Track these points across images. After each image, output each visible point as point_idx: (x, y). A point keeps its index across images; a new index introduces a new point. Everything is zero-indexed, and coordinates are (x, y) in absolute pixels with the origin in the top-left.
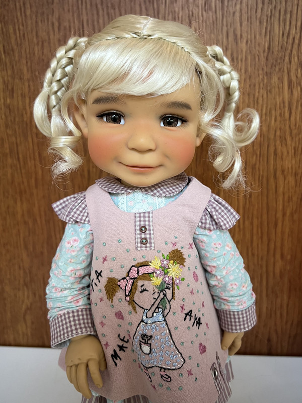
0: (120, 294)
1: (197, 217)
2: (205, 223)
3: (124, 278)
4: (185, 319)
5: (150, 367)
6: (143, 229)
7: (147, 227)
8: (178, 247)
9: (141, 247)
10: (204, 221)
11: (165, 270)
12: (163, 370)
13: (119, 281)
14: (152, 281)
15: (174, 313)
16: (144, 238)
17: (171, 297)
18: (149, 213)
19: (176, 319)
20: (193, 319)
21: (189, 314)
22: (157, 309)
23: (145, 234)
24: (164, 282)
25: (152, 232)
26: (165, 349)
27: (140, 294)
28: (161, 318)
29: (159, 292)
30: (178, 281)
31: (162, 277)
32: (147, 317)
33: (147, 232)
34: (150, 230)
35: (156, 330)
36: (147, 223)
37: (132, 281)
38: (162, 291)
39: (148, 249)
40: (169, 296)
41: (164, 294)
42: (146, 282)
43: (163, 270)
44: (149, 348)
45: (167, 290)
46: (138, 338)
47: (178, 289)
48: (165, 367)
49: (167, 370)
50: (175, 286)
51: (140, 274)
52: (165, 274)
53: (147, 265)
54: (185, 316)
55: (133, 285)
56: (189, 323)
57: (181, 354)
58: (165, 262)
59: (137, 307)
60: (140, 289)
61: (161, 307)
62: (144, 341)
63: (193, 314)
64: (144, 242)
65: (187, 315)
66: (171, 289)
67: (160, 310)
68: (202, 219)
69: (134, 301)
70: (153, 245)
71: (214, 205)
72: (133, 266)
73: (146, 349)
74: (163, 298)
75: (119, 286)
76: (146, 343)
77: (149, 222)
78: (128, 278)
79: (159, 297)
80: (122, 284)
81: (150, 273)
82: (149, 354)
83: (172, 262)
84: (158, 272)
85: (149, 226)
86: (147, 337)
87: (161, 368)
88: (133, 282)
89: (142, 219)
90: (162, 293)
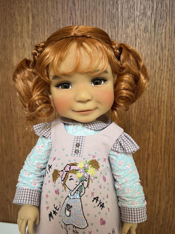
0: (59, 180)
1: (111, 143)
2: (116, 148)
3: (62, 171)
4: (93, 201)
5: (68, 225)
6: (78, 145)
7: (80, 144)
8: (96, 159)
9: (75, 155)
10: (115, 147)
11: (85, 170)
12: (75, 227)
13: (60, 172)
14: (77, 175)
15: (87, 196)
16: (77, 150)
17: (86, 186)
18: (83, 137)
19: (87, 199)
20: (98, 202)
21: (97, 199)
22: (77, 191)
23: (78, 148)
24: (84, 176)
25: (82, 147)
26: (78, 215)
27: (69, 181)
28: (78, 197)
29: (80, 182)
30: (92, 178)
31: (83, 173)
32: (71, 195)
33: (80, 147)
34: (81, 146)
35: (74, 203)
36: (81, 142)
37: (66, 172)
38: (81, 181)
39: (78, 156)
40: (85, 185)
41: (82, 183)
42: (73, 175)
43: (84, 170)
44: (69, 213)
45: (85, 182)
46: (65, 206)
47: (92, 182)
48: (76, 226)
49: (77, 228)
50: (90, 180)
51: (71, 169)
52: (85, 172)
53: (76, 165)
54: (93, 199)
55: (66, 175)
56: (95, 204)
57: (86, 221)
58: (86, 165)
59: (67, 188)
60: (69, 178)
61: (79, 190)
62: (67, 208)
63: (99, 200)
64: (77, 152)
65: (95, 199)
66: (87, 181)
67: (78, 192)
68: (114, 145)
69: (65, 184)
70: (81, 154)
71: (123, 138)
72: (68, 164)
73: (68, 213)
74: (81, 186)
75: (59, 175)
76: (68, 210)
77: (82, 141)
78: (64, 171)
79: (79, 184)
80: (61, 173)
81: (77, 170)
82: (69, 216)
83: (91, 166)
84: (81, 170)
85: (82, 144)
86: (69, 207)
87: (74, 226)
88: (67, 174)
89: (79, 139)
90: (81, 183)
